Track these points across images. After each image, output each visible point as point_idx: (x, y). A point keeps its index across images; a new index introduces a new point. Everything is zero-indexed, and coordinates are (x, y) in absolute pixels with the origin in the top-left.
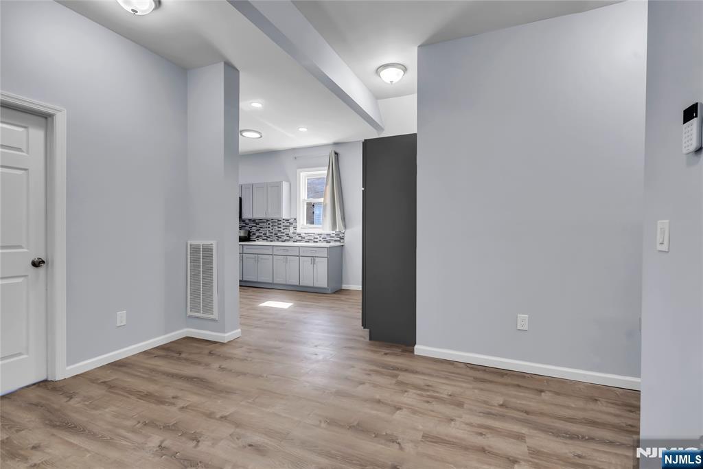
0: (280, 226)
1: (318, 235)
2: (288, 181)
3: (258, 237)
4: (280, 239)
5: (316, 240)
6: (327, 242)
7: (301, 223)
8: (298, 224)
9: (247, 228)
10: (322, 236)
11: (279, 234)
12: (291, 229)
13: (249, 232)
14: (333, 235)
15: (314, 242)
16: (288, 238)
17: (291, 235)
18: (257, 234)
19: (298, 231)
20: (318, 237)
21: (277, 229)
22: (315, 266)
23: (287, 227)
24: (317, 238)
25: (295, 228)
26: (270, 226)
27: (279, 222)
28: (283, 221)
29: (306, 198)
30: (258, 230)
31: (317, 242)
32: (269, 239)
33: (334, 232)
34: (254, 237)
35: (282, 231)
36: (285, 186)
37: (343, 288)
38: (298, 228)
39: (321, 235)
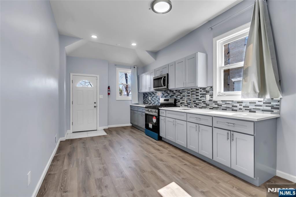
0: (197, 94)
1: (238, 102)
2: (204, 51)
3: (181, 103)
4: (198, 106)
5: (235, 108)
6: (251, 111)
7: (218, 90)
8: (214, 92)
9: (175, 97)
10: (244, 104)
11: (197, 102)
12: (208, 97)
13: (175, 100)
14: (261, 103)
15: (233, 110)
16: (205, 105)
17: (208, 102)
18: (181, 101)
19: (215, 98)
20: (238, 105)
21: (196, 97)
22: (233, 143)
23: (204, 95)
24: (236, 106)
25: (211, 96)
26: (190, 94)
27: (197, 91)
28: (200, 90)
29: (223, 65)
30: (181, 98)
31: (236, 111)
32: (189, 106)
33: (262, 99)
34: (178, 104)
35: (200, 99)
36: (201, 57)
37: (278, 175)
38: (214, 96)
39: (242, 102)
